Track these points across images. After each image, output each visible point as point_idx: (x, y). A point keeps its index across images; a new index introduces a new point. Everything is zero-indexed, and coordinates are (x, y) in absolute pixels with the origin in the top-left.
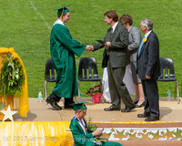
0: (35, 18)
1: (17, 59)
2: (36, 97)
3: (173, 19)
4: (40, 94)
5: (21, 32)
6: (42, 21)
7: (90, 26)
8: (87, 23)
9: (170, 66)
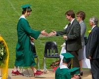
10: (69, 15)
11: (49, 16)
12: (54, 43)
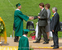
0: (9, 5)
1: (2, 21)
2: (10, 36)
4: (11, 36)
5: (4, 11)
6: (12, 6)
7: (31, 9)
8: (30, 7)
10: (41, 5)
11: (29, 6)
12: (32, 22)
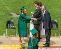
0: (2, 4)
3: (57, 5)
4: (4, 34)
9: (56, 23)
